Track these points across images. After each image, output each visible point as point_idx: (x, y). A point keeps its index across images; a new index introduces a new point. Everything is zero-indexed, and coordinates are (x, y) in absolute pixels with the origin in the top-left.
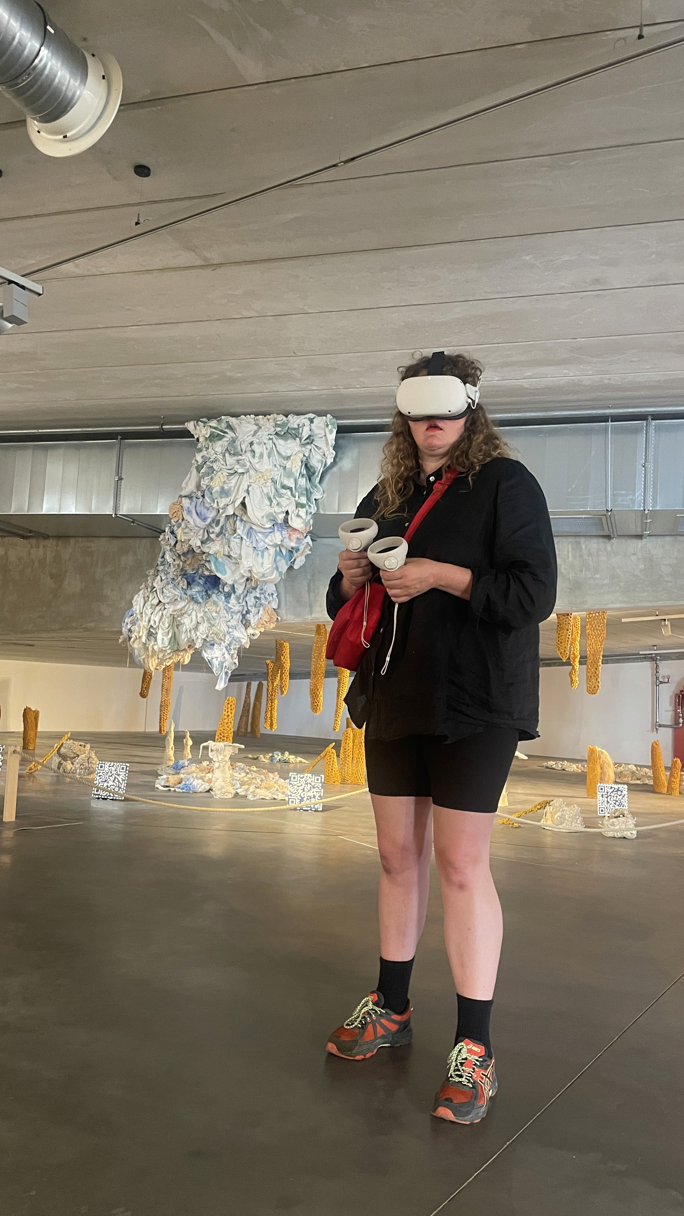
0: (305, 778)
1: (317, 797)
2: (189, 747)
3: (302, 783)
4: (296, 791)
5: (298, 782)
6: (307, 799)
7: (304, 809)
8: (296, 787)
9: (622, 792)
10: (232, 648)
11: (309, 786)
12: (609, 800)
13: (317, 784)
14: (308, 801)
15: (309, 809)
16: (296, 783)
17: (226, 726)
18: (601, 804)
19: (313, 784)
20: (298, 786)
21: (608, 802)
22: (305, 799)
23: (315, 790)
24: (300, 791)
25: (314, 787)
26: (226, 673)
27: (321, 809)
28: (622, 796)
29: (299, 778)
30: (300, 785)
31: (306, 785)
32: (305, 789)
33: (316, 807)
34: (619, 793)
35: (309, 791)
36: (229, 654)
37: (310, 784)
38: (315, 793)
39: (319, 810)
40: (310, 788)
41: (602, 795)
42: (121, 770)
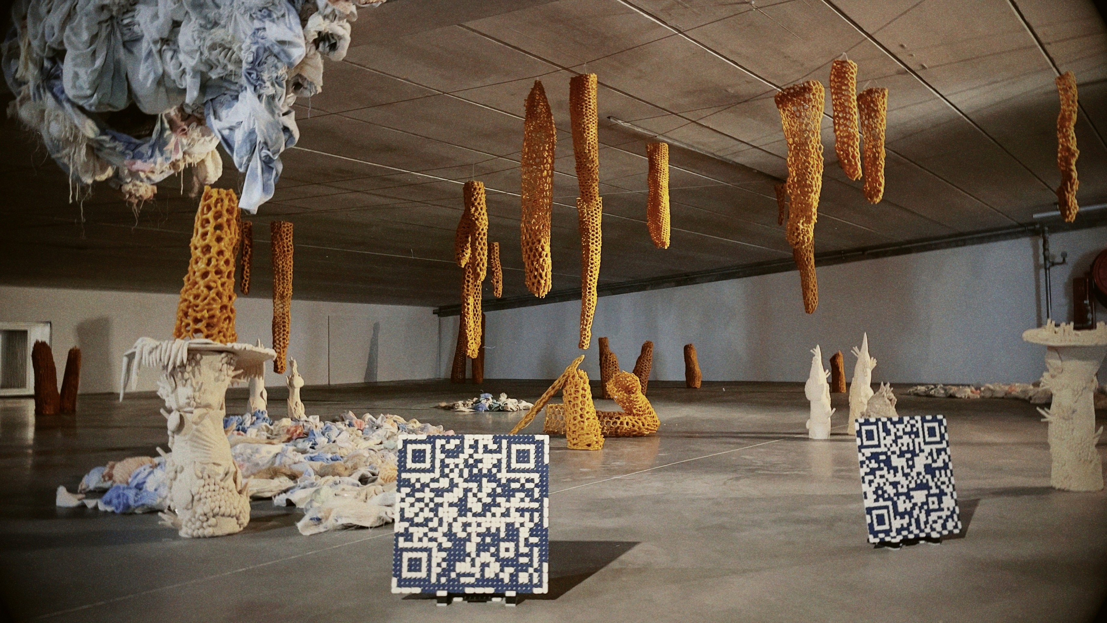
0: (468, 451)
1: (524, 533)
2: (297, 391)
3: (455, 475)
4: (427, 514)
5: (437, 474)
6: (481, 548)
7: (469, 590)
8: (427, 494)
11: (488, 487)
13: (523, 477)
14: (485, 557)
15: (490, 590)
16: (425, 478)
19: (504, 476)
20: (439, 492)
22: (471, 547)
23: (515, 502)
24: (448, 513)
25: (509, 493)
27: (545, 590)
29: (439, 456)
30: (444, 483)
31: (474, 486)
32: (472, 503)
33: (523, 578)
35: (487, 508)
37: (492, 478)
38: (515, 518)
39: (536, 591)
40: (493, 494)
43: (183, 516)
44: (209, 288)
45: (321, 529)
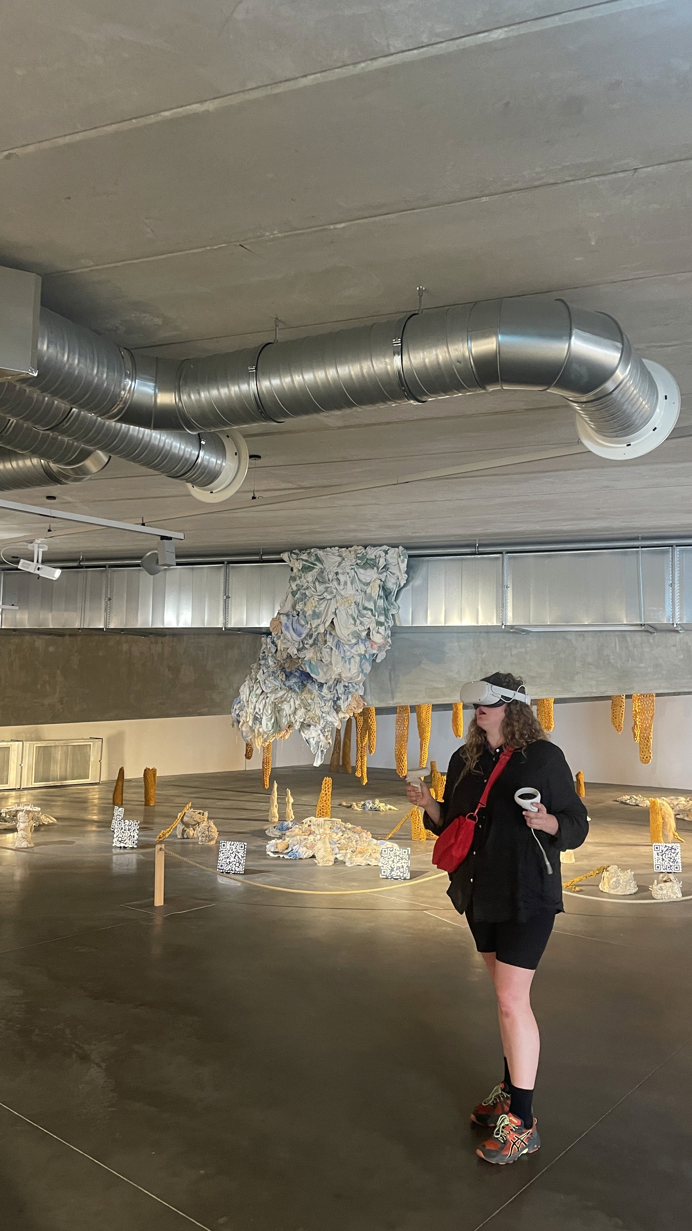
0: (394, 851)
1: (405, 867)
2: (290, 804)
3: (392, 855)
4: (387, 863)
5: (388, 855)
6: (397, 869)
7: (394, 877)
8: (386, 859)
9: (675, 850)
10: (326, 730)
11: (398, 858)
12: (664, 858)
13: (405, 856)
14: (398, 871)
15: (398, 877)
16: (386, 855)
17: (325, 803)
18: (656, 861)
19: (401, 856)
20: (389, 858)
21: (663, 860)
22: (395, 869)
23: (404, 861)
24: (391, 863)
25: (402, 859)
26: (322, 751)
27: (409, 878)
28: (675, 854)
29: (389, 851)
30: (390, 857)
31: (395, 857)
32: (395, 861)
33: (405, 876)
34: (673, 851)
35: (398, 862)
36: (324, 736)
37: (398, 856)
38: (403, 864)
39: (407, 878)
40: (399, 859)
41: (658, 853)
42: (240, 849)
43: (321, 861)
44: (326, 804)
45: (352, 865)
